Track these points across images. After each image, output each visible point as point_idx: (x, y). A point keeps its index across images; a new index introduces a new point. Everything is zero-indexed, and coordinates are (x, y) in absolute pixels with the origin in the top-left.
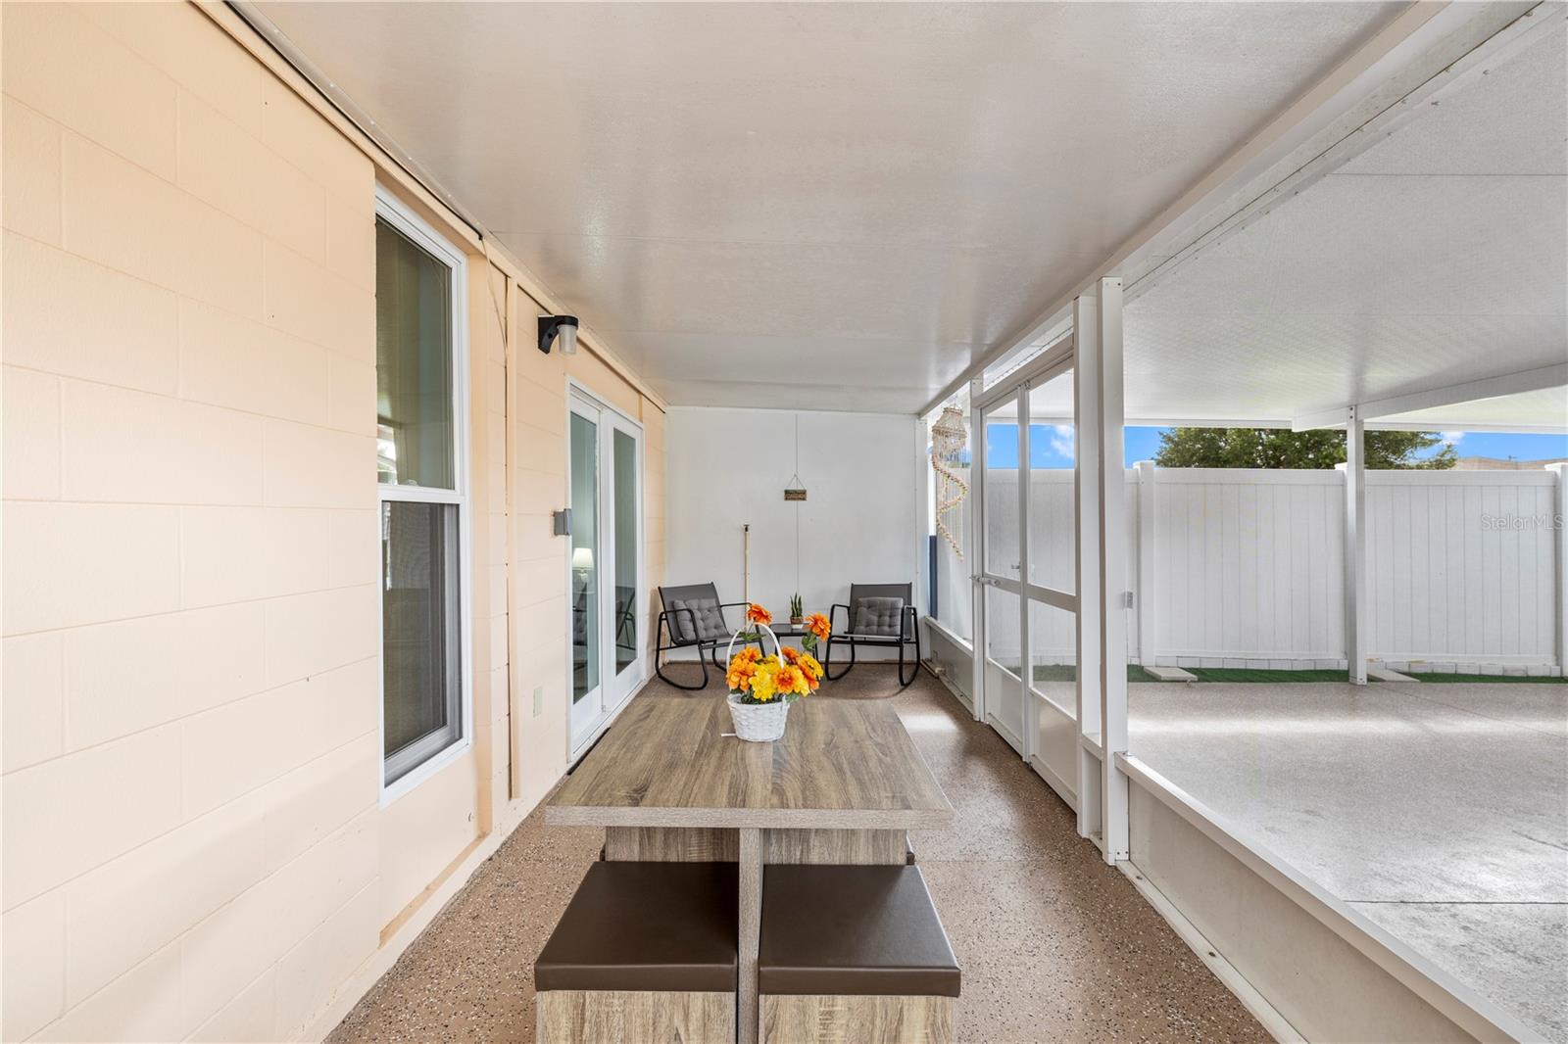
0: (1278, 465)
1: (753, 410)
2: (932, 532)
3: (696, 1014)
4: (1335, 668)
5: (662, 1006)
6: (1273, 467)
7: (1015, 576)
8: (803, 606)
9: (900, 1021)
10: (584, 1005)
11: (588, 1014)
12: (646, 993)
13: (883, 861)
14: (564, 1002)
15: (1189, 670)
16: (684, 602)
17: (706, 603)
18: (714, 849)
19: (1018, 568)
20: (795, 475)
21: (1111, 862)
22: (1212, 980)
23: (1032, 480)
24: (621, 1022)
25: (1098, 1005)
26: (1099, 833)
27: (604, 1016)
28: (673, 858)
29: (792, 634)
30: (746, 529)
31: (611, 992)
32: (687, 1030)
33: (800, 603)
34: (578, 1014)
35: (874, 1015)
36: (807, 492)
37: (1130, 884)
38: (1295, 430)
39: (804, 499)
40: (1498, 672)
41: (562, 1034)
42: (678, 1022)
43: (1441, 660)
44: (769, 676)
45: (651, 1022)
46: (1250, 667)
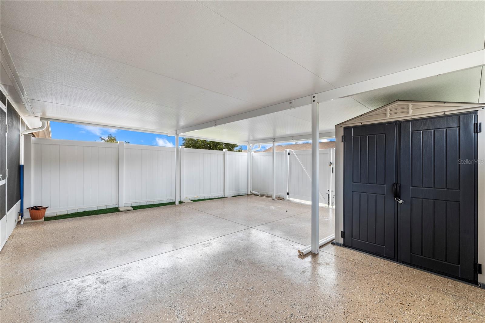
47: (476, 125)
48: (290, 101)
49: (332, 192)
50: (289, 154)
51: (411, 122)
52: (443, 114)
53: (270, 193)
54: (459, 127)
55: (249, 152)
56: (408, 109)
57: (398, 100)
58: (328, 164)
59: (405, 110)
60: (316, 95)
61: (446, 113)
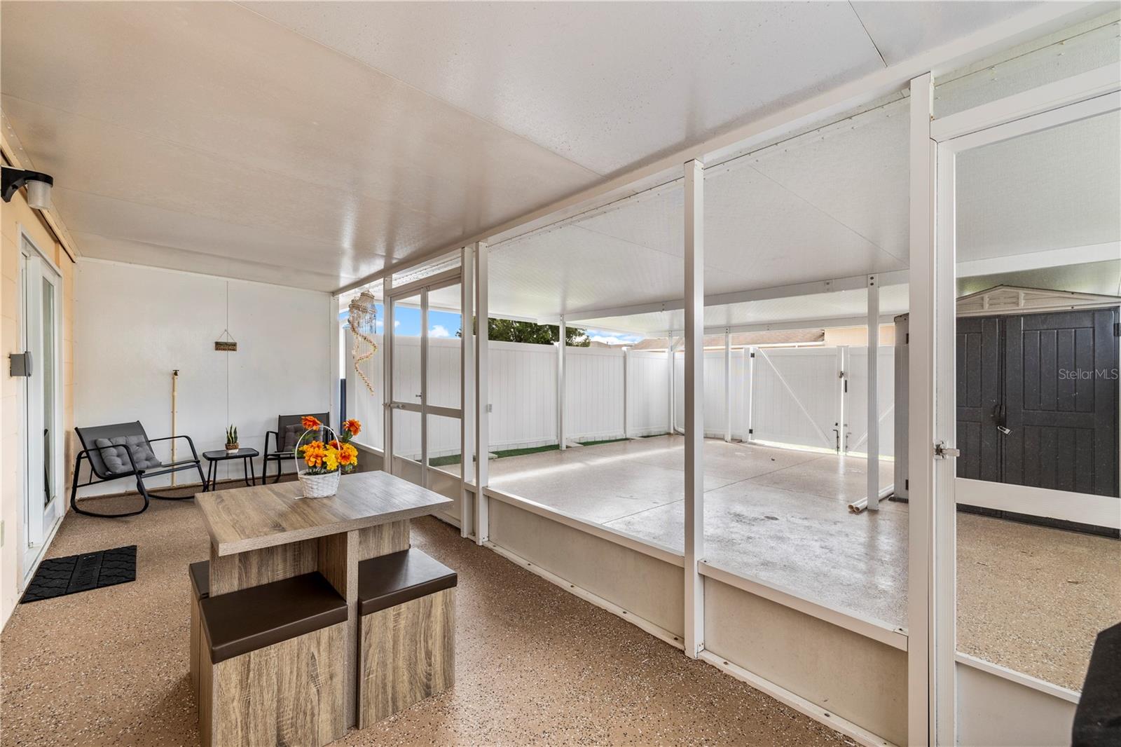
0: (520, 341)
1: (184, 273)
2: (342, 376)
3: (324, 640)
4: (553, 444)
5: (303, 643)
6: (519, 342)
7: (418, 401)
8: (238, 435)
9: (431, 606)
10: (249, 661)
11: (252, 666)
12: (292, 639)
13: (397, 550)
14: (234, 665)
15: (493, 453)
16: (109, 439)
17: (133, 440)
18: (294, 569)
19: (420, 396)
20: (226, 331)
21: (481, 544)
22: (531, 574)
23: (429, 345)
24: (276, 663)
25: (490, 599)
26: (474, 533)
27: (263, 663)
28: (265, 581)
29: (228, 457)
30: (176, 374)
31: (269, 647)
32: (319, 651)
33: (235, 432)
34: (244, 669)
35: (419, 608)
36: (237, 345)
37: (491, 550)
38: (539, 324)
39: (234, 350)
40: (608, 439)
41: (233, 685)
42: (314, 650)
43: (590, 436)
44: (334, 456)
45: (296, 655)
46: (520, 448)
47: (1116, 326)
48: (827, 281)
49: (845, 427)
50: (753, 355)
51: (1022, 319)
52: (1070, 308)
53: (719, 432)
54: (1094, 328)
55: (672, 352)
56: (1018, 299)
57: (1002, 285)
58: (836, 375)
59: (1014, 300)
60: (876, 277)
61: (1075, 308)
